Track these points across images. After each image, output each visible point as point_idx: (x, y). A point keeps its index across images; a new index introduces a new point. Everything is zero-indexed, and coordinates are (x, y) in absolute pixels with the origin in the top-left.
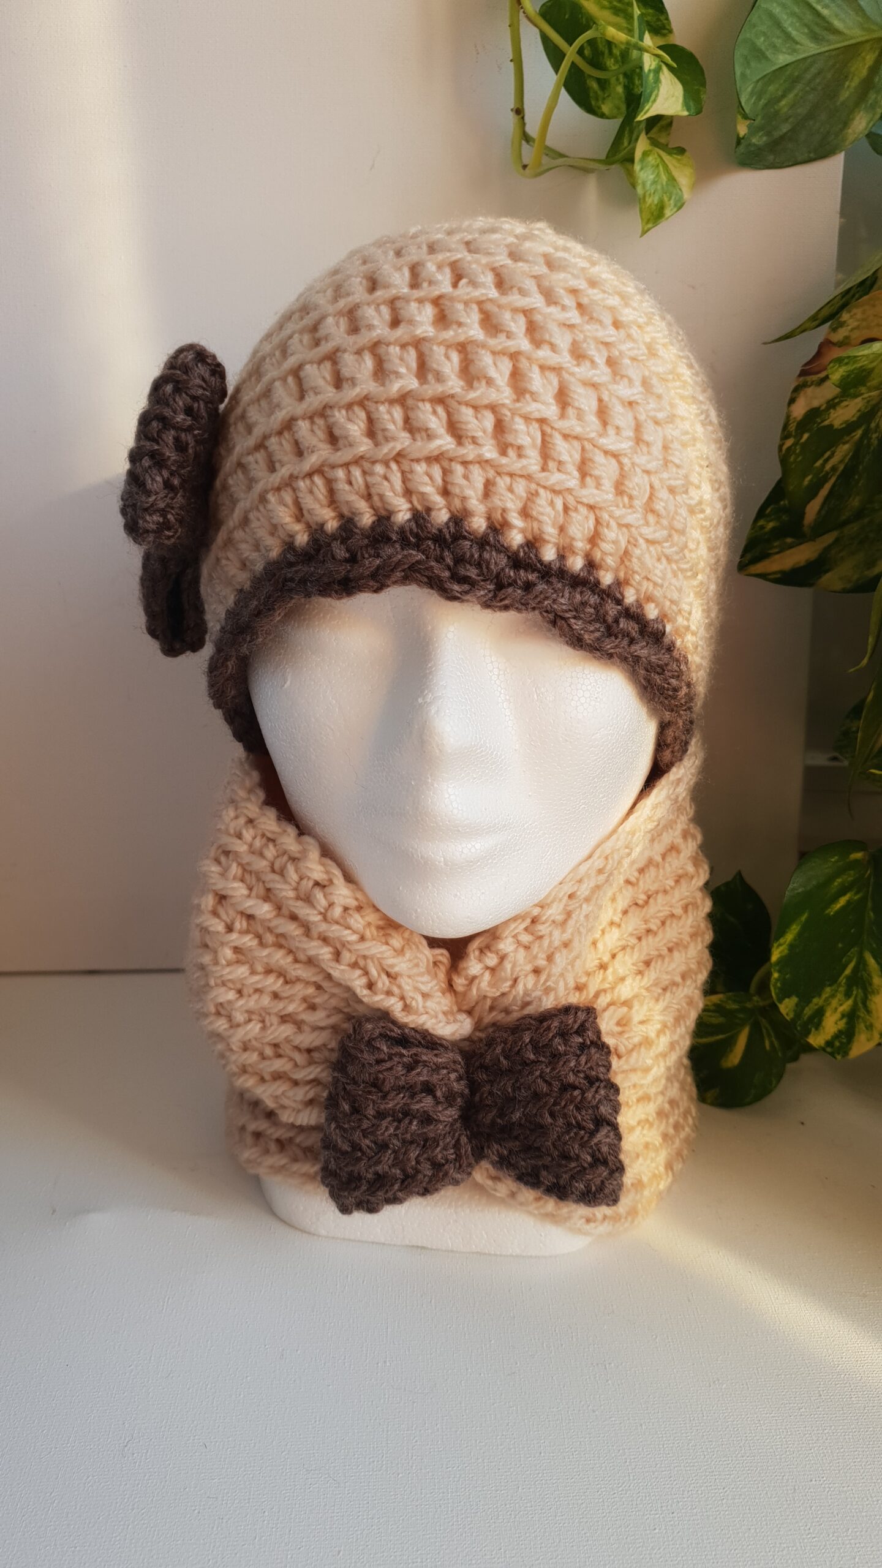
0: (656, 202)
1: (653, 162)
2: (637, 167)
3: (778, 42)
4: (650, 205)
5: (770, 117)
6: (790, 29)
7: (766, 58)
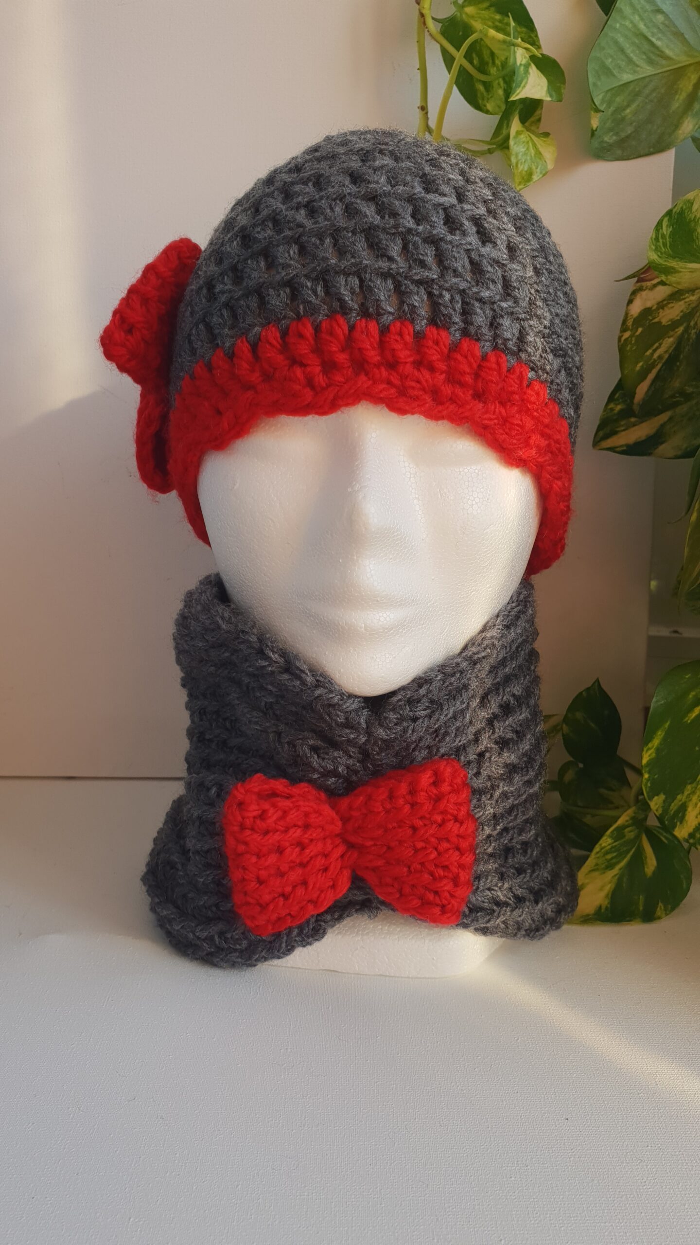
0: (526, 169)
1: (524, 139)
2: (512, 142)
3: (623, 64)
4: (522, 171)
5: (617, 120)
6: (632, 55)
7: (614, 75)
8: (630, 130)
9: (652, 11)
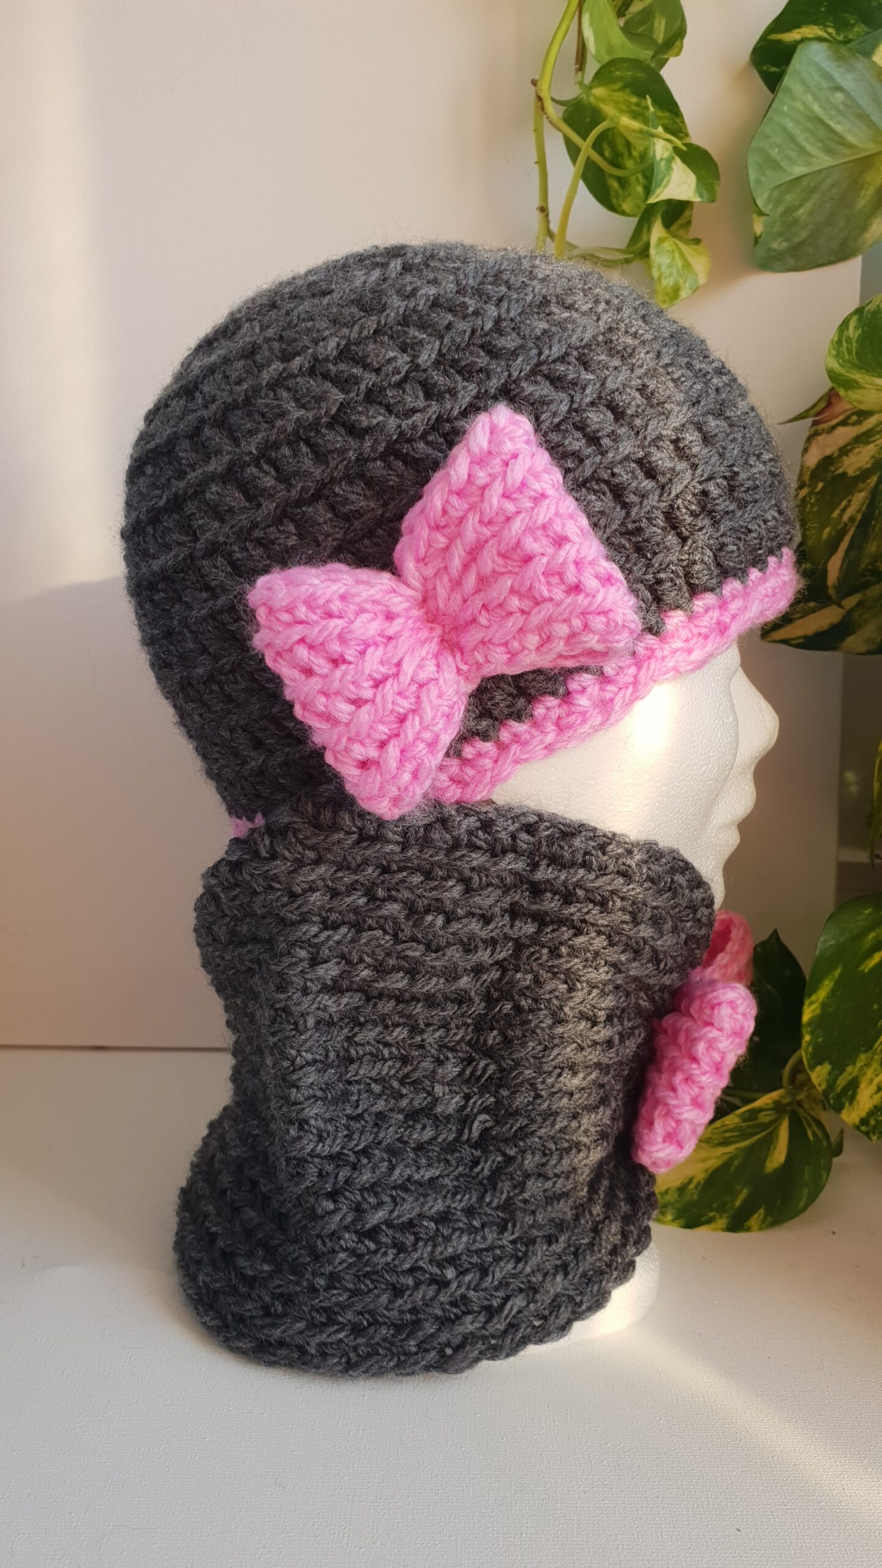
0: (671, 284)
1: (669, 248)
2: (652, 251)
4: (666, 286)
5: (788, 222)
6: (804, 144)
7: (781, 168)
8: (804, 234)
9: (830, 88)
